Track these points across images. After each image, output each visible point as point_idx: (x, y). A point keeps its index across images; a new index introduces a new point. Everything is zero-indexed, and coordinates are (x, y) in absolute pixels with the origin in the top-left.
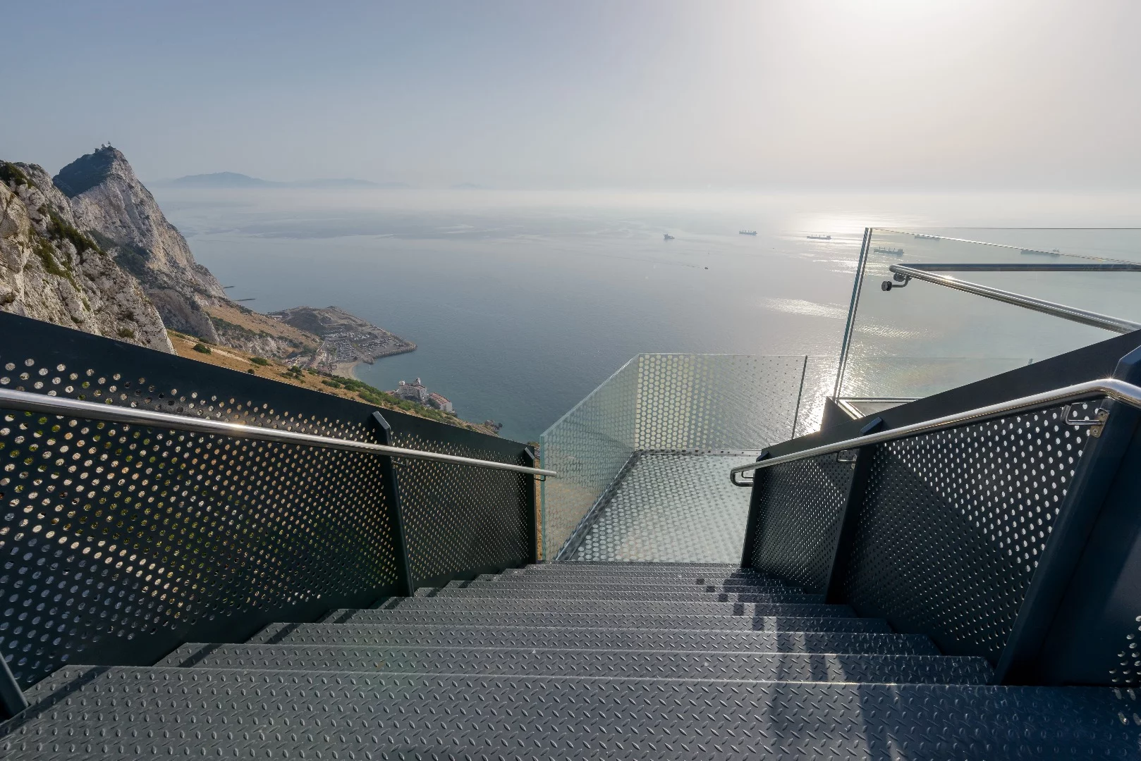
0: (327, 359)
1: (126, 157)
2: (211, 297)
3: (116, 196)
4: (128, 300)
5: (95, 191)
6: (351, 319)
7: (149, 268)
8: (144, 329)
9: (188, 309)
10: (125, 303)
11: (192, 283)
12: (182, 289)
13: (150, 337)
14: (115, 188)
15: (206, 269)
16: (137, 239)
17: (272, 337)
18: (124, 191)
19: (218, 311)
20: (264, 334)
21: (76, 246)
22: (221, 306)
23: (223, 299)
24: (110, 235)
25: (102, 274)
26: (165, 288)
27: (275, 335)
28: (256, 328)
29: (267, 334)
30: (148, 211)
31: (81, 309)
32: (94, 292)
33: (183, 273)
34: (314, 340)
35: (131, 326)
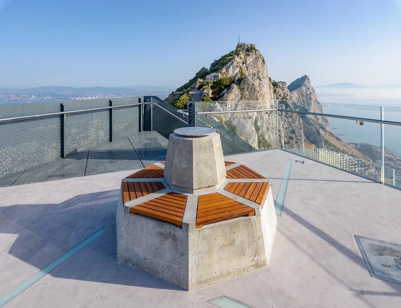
0: (375, 172)
1: (310, 79)
2: (326, 131)
3: (303, 91)
4: (295, 126)
5: (298, 90)
6: (392, 155)
7: (307, 117)
8: (297, 138)
9: (316, 134)
10: (294, 127)
11: (320, 124)
12: (316, 126)
13: (298, 141)
14: (304, 89)
15: (327, 120)
16: (306, 106)
17: (348, 154)
18: (306, 90)
19: (327, 137)
20: (345, 152)
21: (285, 107)
22: (329, 135)
23: (331, 133)
24: (298, 104)
25: (290, 116)
26: (310, 124)
27: (349, 153)
28: (342, 148)
29: (346, 152)
30: (312, 96)
31: (281, 127)
32: (286, 122)
33: (318, 120)
34: (369, 161)
35: (293, 136)
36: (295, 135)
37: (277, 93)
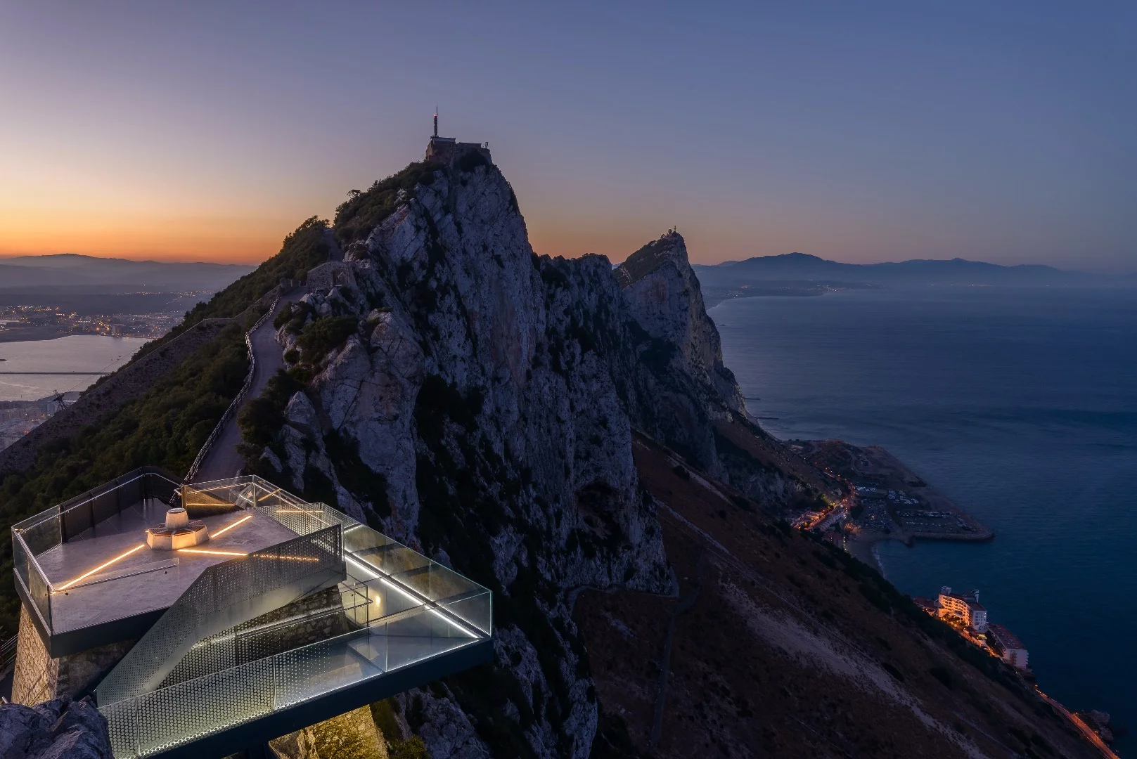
2: (725, 409)
6: (896, 469)
7: (671, 367)
8: (612, 439)
9: (695, 423)
11: (711, 390)
12: (698, 395)
13: (615, 449)
14: (665, 276)
15: (732, 375)
18: (672, 280)
19: (728, 429)
21: (582, 346)
23: (738, 414)
28: (765, 457)
30: (690, 302)
33: (705, 376)
35: (603, 434)
36: (609, 431)
37: (559, 303)
